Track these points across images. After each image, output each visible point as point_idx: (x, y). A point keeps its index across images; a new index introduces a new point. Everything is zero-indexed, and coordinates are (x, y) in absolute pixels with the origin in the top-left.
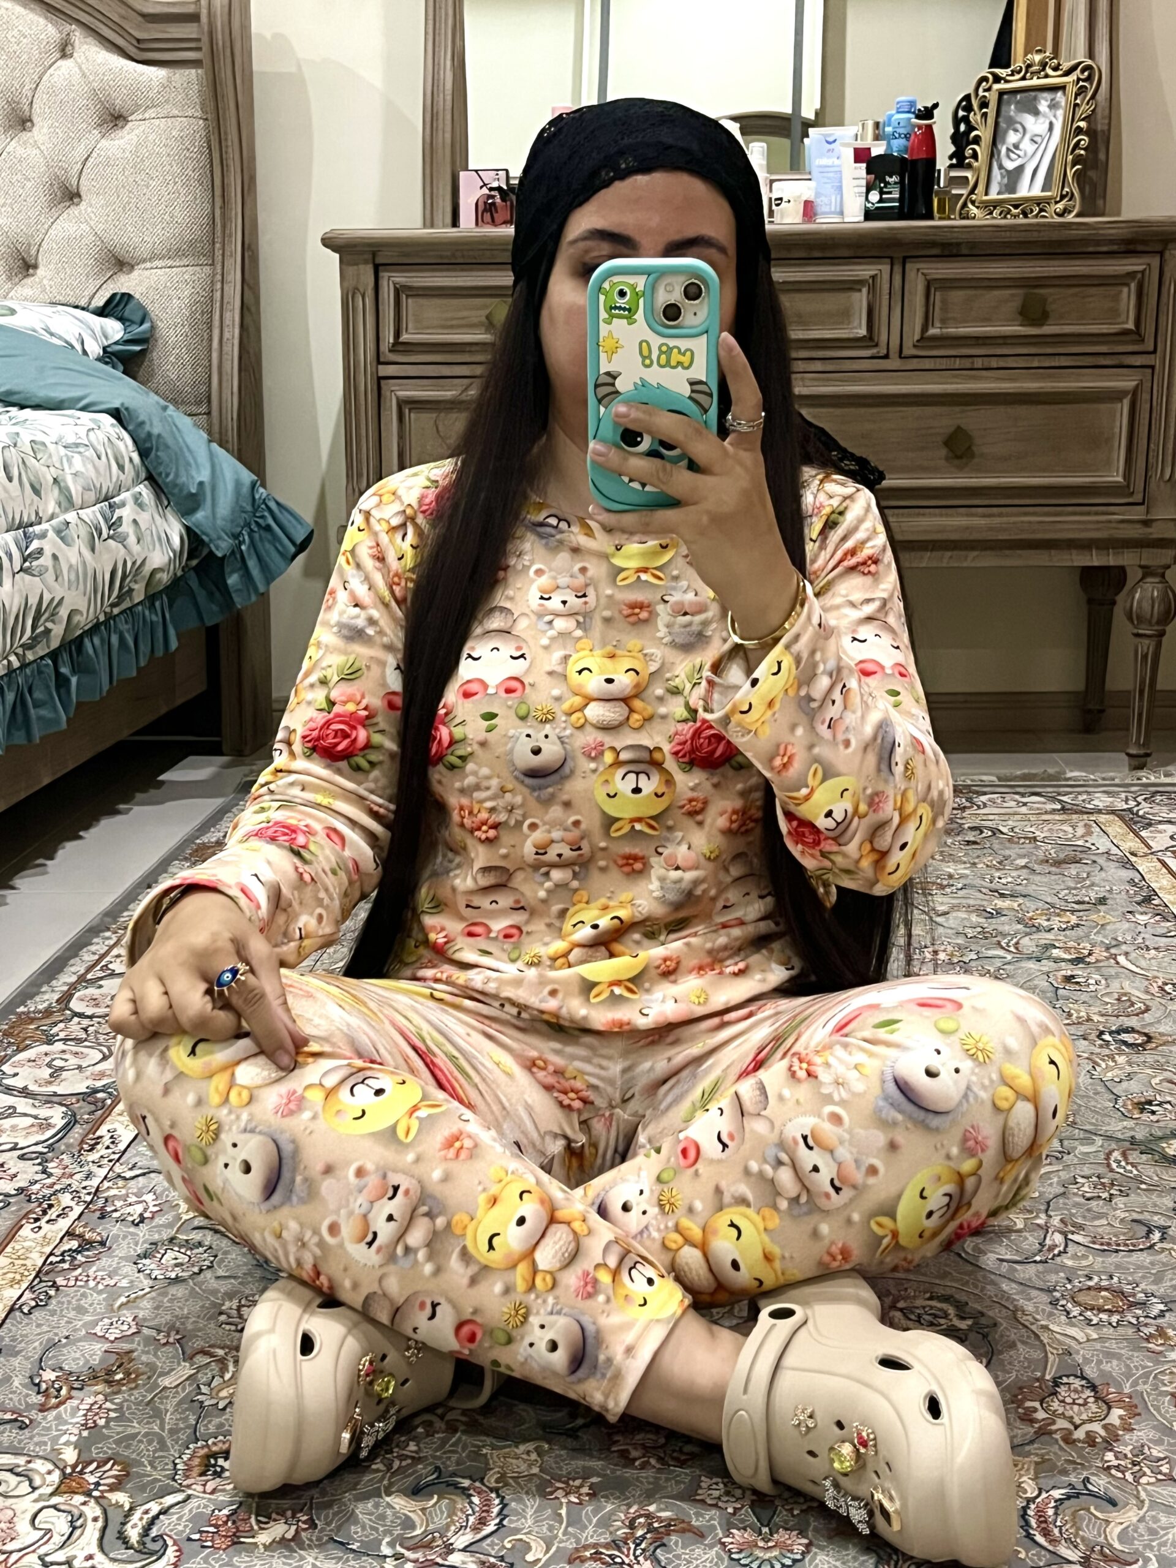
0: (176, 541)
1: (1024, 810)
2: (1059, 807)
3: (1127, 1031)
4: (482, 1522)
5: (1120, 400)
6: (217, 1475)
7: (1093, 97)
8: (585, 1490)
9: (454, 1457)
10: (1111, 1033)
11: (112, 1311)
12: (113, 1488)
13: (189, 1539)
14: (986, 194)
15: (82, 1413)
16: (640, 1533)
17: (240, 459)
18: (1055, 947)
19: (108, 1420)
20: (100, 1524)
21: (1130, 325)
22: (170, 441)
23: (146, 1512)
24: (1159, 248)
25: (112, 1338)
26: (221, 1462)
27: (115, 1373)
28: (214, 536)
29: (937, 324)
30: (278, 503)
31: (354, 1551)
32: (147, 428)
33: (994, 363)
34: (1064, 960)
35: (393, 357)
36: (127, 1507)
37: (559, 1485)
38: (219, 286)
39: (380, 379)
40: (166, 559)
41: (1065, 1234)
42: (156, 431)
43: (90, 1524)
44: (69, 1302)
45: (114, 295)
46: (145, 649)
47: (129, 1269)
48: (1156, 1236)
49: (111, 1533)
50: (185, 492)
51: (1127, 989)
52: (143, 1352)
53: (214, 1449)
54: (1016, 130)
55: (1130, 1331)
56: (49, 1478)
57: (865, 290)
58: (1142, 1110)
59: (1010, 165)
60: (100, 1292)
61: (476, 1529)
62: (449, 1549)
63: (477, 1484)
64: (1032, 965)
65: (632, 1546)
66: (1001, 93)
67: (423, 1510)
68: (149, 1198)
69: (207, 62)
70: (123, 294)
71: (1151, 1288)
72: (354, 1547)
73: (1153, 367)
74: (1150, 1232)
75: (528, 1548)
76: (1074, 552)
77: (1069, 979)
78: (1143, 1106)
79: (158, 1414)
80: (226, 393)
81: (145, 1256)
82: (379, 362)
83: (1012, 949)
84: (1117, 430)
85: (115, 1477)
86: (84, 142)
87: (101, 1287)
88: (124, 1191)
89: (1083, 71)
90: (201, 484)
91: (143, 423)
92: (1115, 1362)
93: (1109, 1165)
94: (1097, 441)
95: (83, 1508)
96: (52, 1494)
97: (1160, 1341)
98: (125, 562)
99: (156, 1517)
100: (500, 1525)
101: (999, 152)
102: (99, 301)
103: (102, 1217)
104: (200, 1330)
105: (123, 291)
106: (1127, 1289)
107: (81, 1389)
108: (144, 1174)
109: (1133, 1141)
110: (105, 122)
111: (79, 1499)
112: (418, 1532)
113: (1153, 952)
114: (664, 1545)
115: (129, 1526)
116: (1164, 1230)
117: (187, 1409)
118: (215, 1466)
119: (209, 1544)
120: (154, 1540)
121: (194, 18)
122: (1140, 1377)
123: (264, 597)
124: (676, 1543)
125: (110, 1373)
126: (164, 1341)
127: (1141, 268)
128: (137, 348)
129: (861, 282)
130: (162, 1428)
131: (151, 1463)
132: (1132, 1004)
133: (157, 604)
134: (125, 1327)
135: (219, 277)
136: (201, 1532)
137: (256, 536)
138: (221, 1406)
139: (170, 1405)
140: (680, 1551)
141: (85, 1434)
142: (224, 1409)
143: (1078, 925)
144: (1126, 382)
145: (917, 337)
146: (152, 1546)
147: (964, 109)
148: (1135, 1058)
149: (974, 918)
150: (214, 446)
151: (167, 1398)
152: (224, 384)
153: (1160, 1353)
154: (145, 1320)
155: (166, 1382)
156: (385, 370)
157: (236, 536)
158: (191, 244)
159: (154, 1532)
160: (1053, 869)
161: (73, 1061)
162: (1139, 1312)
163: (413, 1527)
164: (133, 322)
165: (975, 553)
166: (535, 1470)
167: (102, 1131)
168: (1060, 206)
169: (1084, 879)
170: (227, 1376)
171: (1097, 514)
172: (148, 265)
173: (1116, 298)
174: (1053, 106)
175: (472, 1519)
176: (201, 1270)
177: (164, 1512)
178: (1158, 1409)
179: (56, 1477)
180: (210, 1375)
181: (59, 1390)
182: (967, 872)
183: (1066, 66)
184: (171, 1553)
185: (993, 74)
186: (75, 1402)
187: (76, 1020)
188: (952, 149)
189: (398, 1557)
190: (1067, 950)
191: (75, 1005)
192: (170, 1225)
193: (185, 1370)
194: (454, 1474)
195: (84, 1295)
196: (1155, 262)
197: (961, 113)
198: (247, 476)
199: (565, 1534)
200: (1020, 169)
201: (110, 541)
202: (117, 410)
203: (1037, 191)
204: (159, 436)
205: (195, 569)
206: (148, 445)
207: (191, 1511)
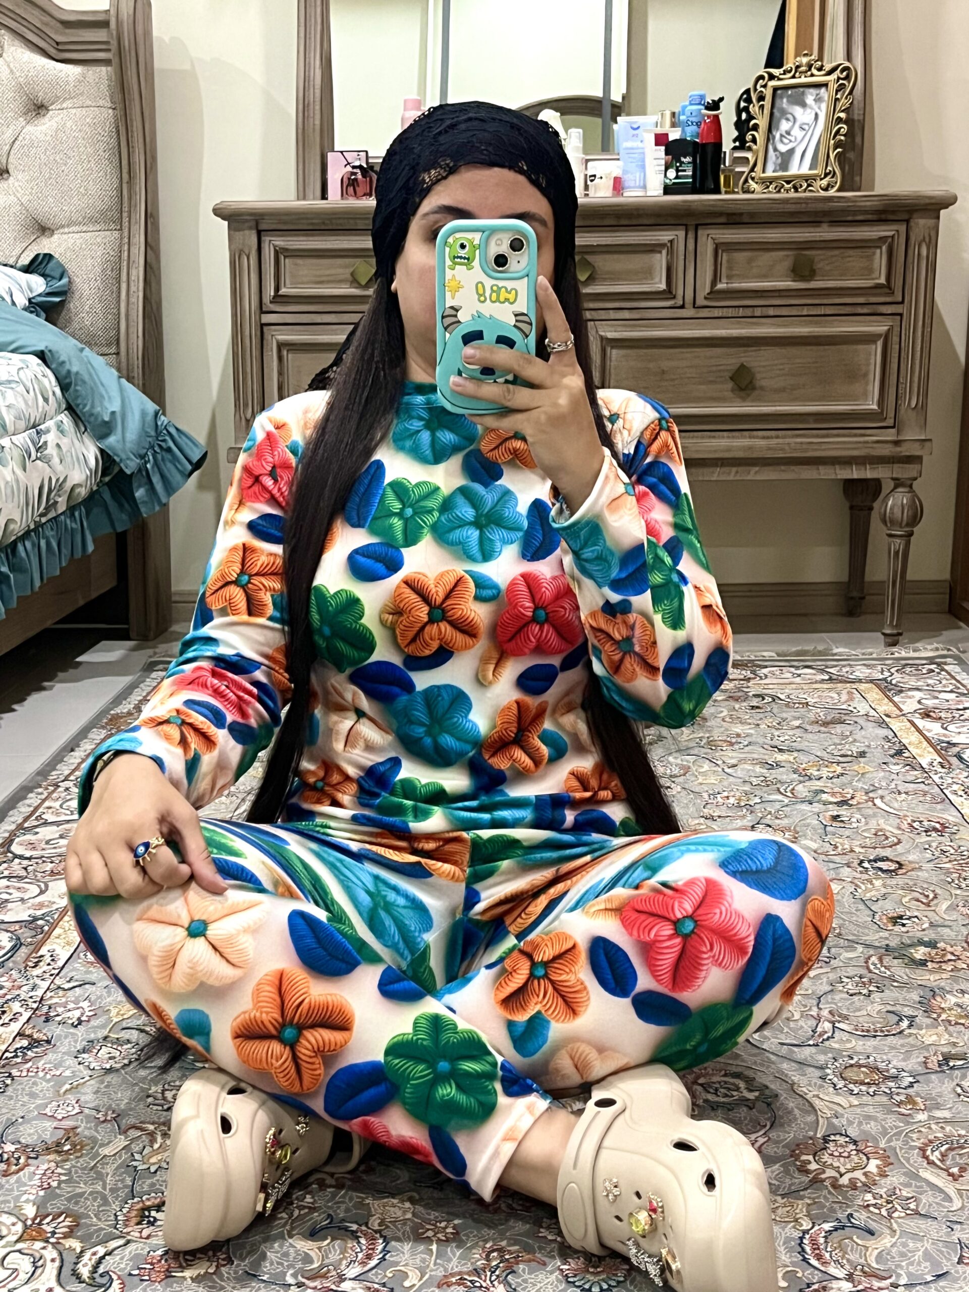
0: (92, 463)
1: (798, 680)
2: (827, 677)
3: (882, 859)
4: (369, 1257)
5: (875, 342)
6: (150, 1223)
7: (851, 93)
8: (450, 1230)
9: (343, 1207)
10: (869, 861)
11: (59, 1095)
12: (66, 1236)
13: (130, 1275)
14: (764, 172)
15: (38, 1177)
16: (494, 1263)
17: (144, 392)
18: (825, 792)
19: (60, 1182)
20: (57, 1264)
21: (882, 280)
22: (86, 377)
23: (94, 1254)
24: (906, 217)
25: (60, 1117)
26: (153, 1213)
27: (64, 1145)
28: (124, 456)
29: (724, 280)
30: (177, 429)
31: (264, 1281)
32: (67, 366)
33: (771, 312)
34: (831, 803)
35: (273, 307)
36: (78, 1250)
37: (428, 1227)
38: (126, 247)
39: (262, 325)
40: (84, 477)
41: (833, 1023)
42: (74, 369)
43: (49, 1264)
44: (23, 1089)
45: (37, 256)
46: (66, 551)
47: (71, 1062)
48: (905, 1024)
49: (66, 1271)
50: (100, 419)
51: (884, 826)
52: (86, 1128)
53: (148, 1203)
54: (788, 119)
55: (885, 1099)
56: (13, 1229)
57: (664, 252)
58: (895, 923)
59: (783, 148)
60: (48, 1081)
61: (363, 1263)
62: (341, 1278)
63: (364, 1228)
64: (805, 807)
65: (489, 1274)
66: (775, 89)
67: (319, 1248)
68: (85, 1004)
69: (116, 61)
70: (45, 255)
71: (901, 1065)
72: (264, 1278)
73: (901, 315)
74: (901, 1020)
75: (405, 1276)
76: (837, 467)
77: (835, 818)
78: (896, 920)
79: (100, 1177)
80: (133, 337)
81: (84, 1051)
82: (262, 312)
83: (789, 794)
84: (872, 367)
85: (69, 1227)
86: (12, 127)
87: (48, 1076)
88: (64, 1000)
89: (842, 71)
90: (113, 413)
91: (63, 362)
92: (872, 1123)
93: (868, 968)
94: (855, 375)
95: (42, 1251)
96: (17, 1241)
97: (909, 1107)
98: (50, 479)
99: (103, 1257)
100: (383, 1259)
101: (774, 138)
102: (25, 260)
103: (47, 1020)
104: (131, 1109)
105: (46, 252)
106: (882, 1066)
107: (36, 1158)
108: (80, 986)
109: (887, 948)
110: (29, 111)
111: (38, 1245)
112: (316, 1265)
113: (904, 795)
114: (513, 1272)
115: (80, 1265)
116: (912, 1018)
117: (123, 1173)
118: (149, 1216)
119: (147, 1278)
120: (101, 1276)
121: (105, 24)
122: (894, 1135)
123: (165, 506)
124: (524, 1270)
125: (58, 1144)
126: (103, 1119)
127: (891, 233)
128: (57, 299)
129: (663, 245)
130: (104, 1188)
131: (95, 1215)
132: (887, 838)
133: (77, 514)
134: (70, 1109)
135: (126, 240)
136: (139, 1269)
137: (159, 457)
138: (153, 1169)
139: (110, 1169)
140: (526, 1276)
141: (42, 1193)
142: (156, 1172)
143: (842, 774)
144: (879, 327)
145: (708, 290)
146: (99, 1280)
147: (746, 101)
148: (889, 882)
149: (758, 769)
150: (124, 381)
151: (107, 1164)
152: (131, 330)
153: (910, 1115)
154: (86, 1102)
155: (106, 1151)
156: (266, 318)
157: (142, 457)
158: (102, 213)
159: (101, 1270)
160: (823, 729)
161: (16, 895)
162: (892, 1084)
163: (311, 1262)
164: (53, 278)
165: (757, 469)
166: (409, 1216)
167: (43, 951)
168: (824, 183)
169: (847, 737)
170: (156, 1146)
171: (855, 435)
172: (66, 230)
173: (870, 258)
174: (818, 100)
175: (360, 1255)
176: (130, 1062)
177: (109, 1254)
178: (908, 1160)
179: (19, 1227)
180: (141, 1145)
181: (18, 1159)
182: (752, 731)
183: (828, 67)
184: (116, 1285)
185: (769, 73)
186: (32, 1169)
187: (17, 861)
188: (736, 134)
189: (300, 1285)
190: (833, 794)
191: (16, 848)
192: (103, 1026)
193: (121, 1142)
194: (343, 1220)
195: (35, 1083)
196: (903, 228)
197: (743, 104)
198: (151, 407)
199: (435, 1264)
200: (791, 152)
201: (38, 462)
202: (42, 352)
203: (805, 170)
204: (77, 373)
205: (107, 484)
206: (68, 381)
207: (130, 1253)
